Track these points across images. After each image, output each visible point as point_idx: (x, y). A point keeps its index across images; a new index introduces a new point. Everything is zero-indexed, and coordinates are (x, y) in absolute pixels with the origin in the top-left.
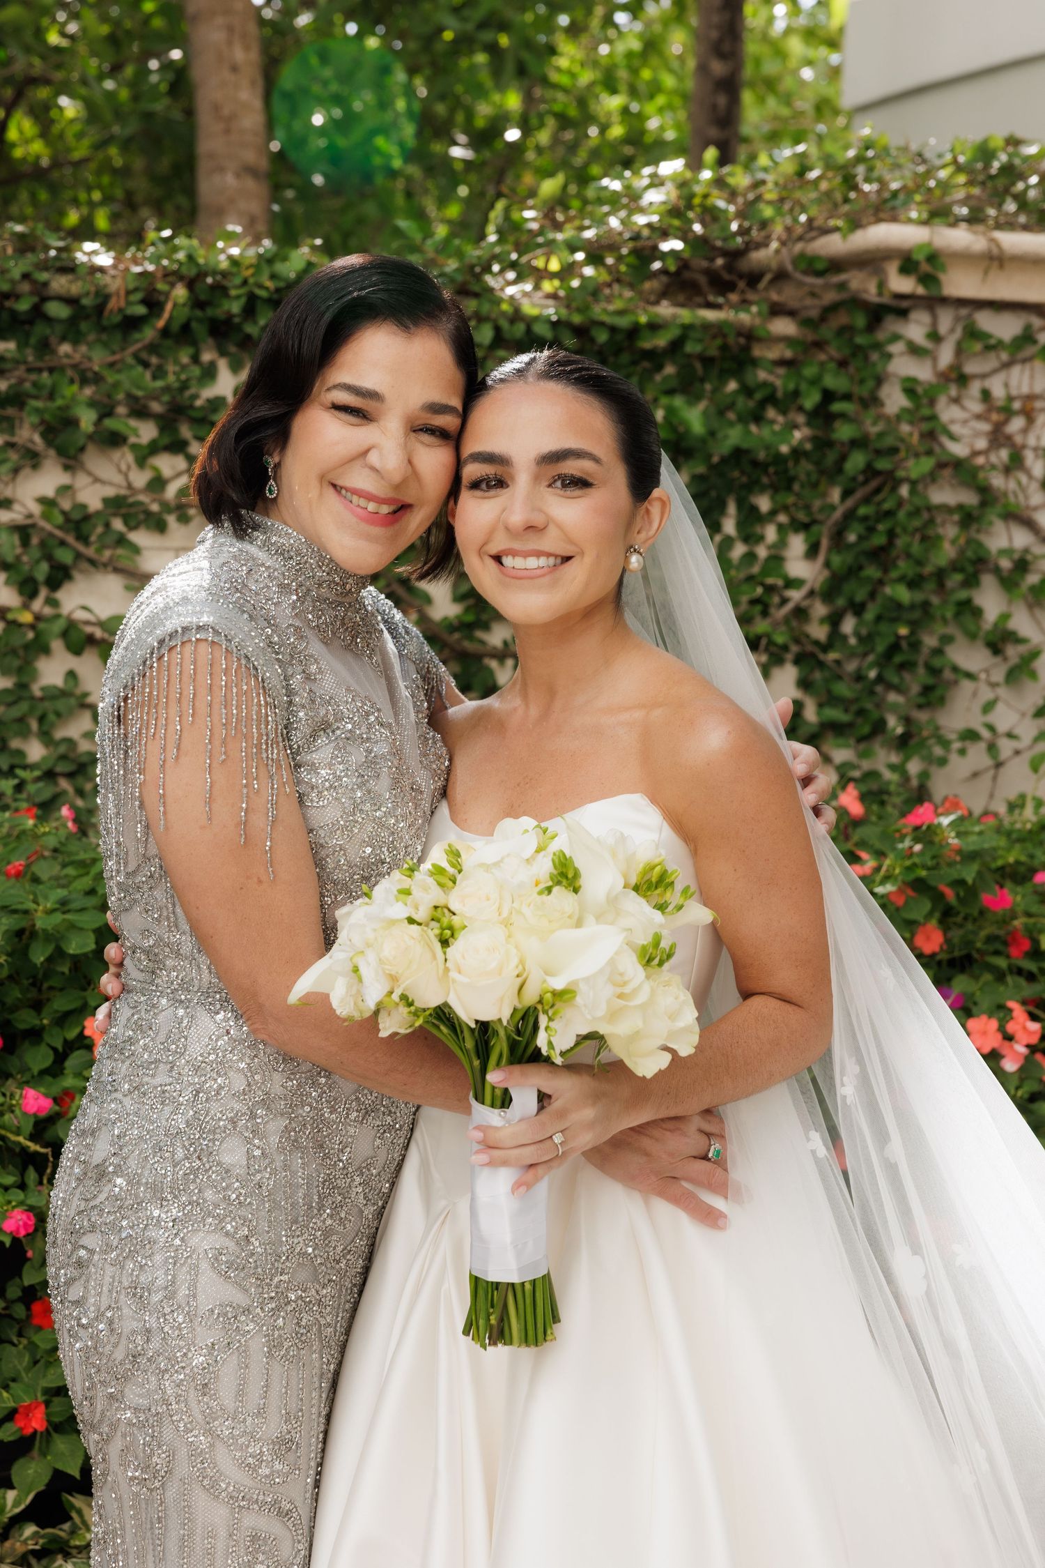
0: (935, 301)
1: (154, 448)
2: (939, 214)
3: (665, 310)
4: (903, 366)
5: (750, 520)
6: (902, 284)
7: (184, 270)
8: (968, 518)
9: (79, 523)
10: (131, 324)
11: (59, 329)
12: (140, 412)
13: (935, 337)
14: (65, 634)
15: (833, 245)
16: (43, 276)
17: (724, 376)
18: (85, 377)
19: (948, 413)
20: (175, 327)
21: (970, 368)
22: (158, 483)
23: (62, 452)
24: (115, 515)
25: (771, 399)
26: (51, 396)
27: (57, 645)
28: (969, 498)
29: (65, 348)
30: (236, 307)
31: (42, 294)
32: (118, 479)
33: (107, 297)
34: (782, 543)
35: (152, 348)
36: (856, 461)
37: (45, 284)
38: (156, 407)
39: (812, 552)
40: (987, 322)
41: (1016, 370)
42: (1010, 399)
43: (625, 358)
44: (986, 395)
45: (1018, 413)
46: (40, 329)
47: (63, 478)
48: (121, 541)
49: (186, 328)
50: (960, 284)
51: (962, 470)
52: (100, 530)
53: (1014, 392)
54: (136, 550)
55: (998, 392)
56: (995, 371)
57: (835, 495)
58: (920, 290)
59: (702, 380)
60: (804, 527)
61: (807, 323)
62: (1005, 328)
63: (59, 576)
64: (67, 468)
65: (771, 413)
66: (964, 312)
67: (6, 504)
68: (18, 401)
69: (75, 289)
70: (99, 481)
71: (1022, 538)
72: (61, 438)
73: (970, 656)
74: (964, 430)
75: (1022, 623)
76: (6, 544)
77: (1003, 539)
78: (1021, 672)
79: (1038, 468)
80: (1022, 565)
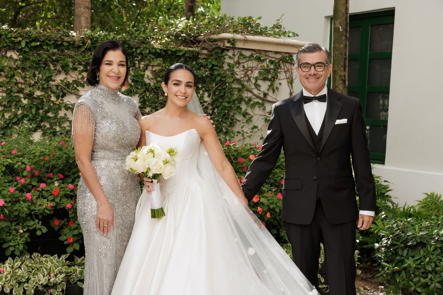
0: (234, 48)
1: (83, 71)
2: (235, 32)
3: (182, 48)
4: (228, 60)
6: (228, 45)
7: (90, 37)
8: (239, 90)
9: (68, 85)
10: (79, 47)
11: (65, 47)
12: (80, 64)
13: (234, 55)
14: (65, 107)
15: (215, 37)
16: (63, 37)
17: (193, 61)
18: (72, 57)
19: (236, 70)
20: (88, 48)
21: (241, 61)
22: (83, 78)
23: (65, 71)
24: (75, 84)
25: (202, 66)
26: (64, 60)
27: (63, 109)
28: (240, 87)
29: (66, 51)
31: (63, 41)
32: (76, 77)
33: (75, 41)
34: (203, 94)
35: (83, 52)
36: (218, 78)
37: (63, 39)
38: (83, 63)
39: (209, 96)
40: (244, 52)
41: (250, 62)
42: (248, 67)
43: (174, 57)
44: (244, 66)
45: (250, 70)
46: (62, 47)
47: (65, 76)
48: (76, 89)
49: (90, 48)
50: (239, 45)
51: (238, 81)
52: (72, 86)
53: (249, 66)
54: (79, 91)
55: (246, 66)
56: (245, 62)
57: (214, 85)
58: (231, 46)
59: (189, 61)
60: (208, 91)
61: (209, 51)
62: (247, 54)
63: (64, 95)
64: (66, 74)
65: (202, 68)
66: (240, 50)
67: (54, 81)
68: (57, 61)
69: (69, 40)
70: (72, 77)
71: (250, 95)
72: (65, 69)
73: (239, 117)
74: (239, 73)
75: (249, 111)
76: (54, 88)
77: (246, 95)
78: (249, 121)
79: (253, 81)
80: (250, 100)
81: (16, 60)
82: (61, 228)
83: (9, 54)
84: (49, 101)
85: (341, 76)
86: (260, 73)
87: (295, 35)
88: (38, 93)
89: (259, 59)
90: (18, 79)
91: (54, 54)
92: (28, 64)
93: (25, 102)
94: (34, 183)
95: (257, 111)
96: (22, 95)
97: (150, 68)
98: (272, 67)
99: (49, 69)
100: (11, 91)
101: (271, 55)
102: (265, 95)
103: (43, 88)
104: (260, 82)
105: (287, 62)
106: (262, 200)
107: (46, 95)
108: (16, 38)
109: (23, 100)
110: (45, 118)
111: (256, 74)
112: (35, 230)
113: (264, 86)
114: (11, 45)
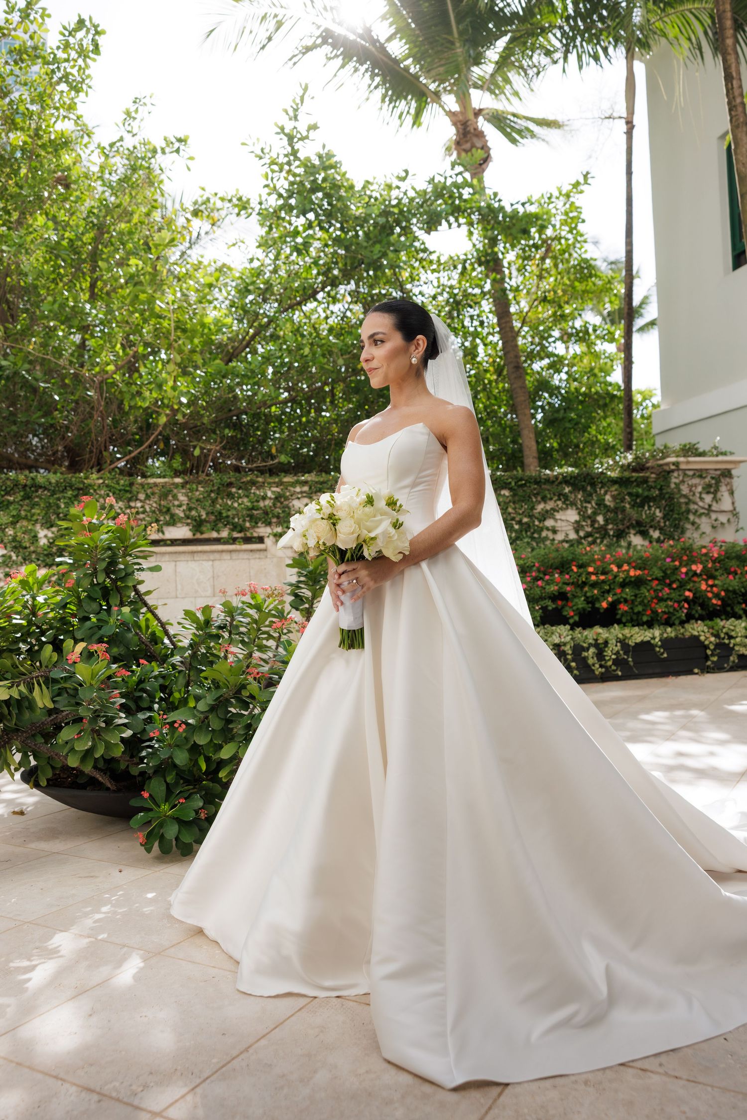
0: (678, 469)
2: (677, 456)
3: (634, 474)
4: (674, 480)
5: (650, 507)
6: (673, 467)
8: (687, 504)
9: (547, 511)
10: (553, 482)
13: (679, 475)
14: (546, 528)
15: (661, 462)
18: (548, 490)
19: (682, 487)
21: (685, 480)
22: (558, 505)
23: (544, 501)
25: (652, 487)
26: (542, 493)
27: (545, 530)
28: (686, 500)
32: (552, 505)
36: (667, 496)
40: (687, 472)
41: (693, 480)
44: (688, 484)
45: (694, 486)
46: (540, 483)
47: (544, 505)
48: (553, 514)
50: (682, 467)
51: (685, 496)
52: (550, 513)
53: (693, 483)
54: (556, 515)
55: (690, 483)
56: (689, 480)
58: (676, 468)
61: (657, 475)
62: (691, 473)
63: (545, 519)
65: (652, 489)
66: (683, 471)
67: (536, 509)
68: (538, 494)
70: (550, 505)
71: (696, 507)
72: (544, 499)
73: (688, 526)
74: (685, 490)
75: (697, 520)
76: (537, 515)
77: (693, 507)
78: (698, 528)
79: (698, 495)
80: (696, 511)
81: (508, 496)
82: (563, 607)
84: (534, 525)
86: (703, 488)
87: (732, 453)
88: (525, 520)
89: (701, 476)
91: (535, 489)
92: (517, 498)
93: (517, 527)
94: (541, 575)
95: (704, 519)
97: (609, 493)
98: (713, 482)
99: (532, 501)
101: (711, 472)
102: (710, 506)
103: (529, 516)
104: (704, 496)
105: (726, 476)
106: (716, 582)
107: (532, 521)
108: (507, 479)
111: (700, 489)
112: (547, 606)
113: (708, 498)
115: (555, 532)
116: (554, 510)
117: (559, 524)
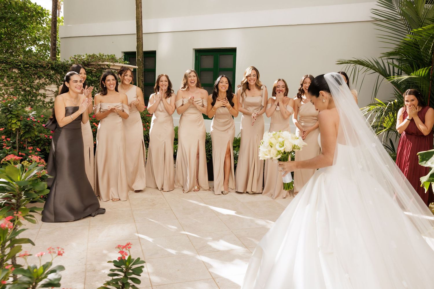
2: (109, 61)
6: (106, 67)
7: (50, 63)
9: (41, 84)
10: (45, 67)
11: (39, 67)
12: (45, 75)
15: (101, 63)
18: (42, 72)
27: (39, 96)
29: (39, 69)
30: (54, 66)
33: (43, 65)
35: (48, 70)
48: (44, 87)
50: (111, 67)
54: (45, 87)
60: (96, 87)
61: (97, 69)
63: (39, 89)
64: (39, 80)
67: (34, 83)
68: (36, 74)
69: (41, 64)
70: (42, 81)
72: (40, 77)
76: (35, 86)
81: (17, 73)
83: (14, 70)
85: (141, 80)
88: (28, 89)
90: (19, 82)
91: (34, 70)
93: (22, 93)
96: (21, 90)
99: (32, 77)
100: (17, 88)
103: (31, 86)
107: (32, 90)
108: (18, 63)
109: (21, 92)
110: (32, 100)
114: (15, 66)
115: (45, 97)
116: (44, 84)
117: (47, 93)
